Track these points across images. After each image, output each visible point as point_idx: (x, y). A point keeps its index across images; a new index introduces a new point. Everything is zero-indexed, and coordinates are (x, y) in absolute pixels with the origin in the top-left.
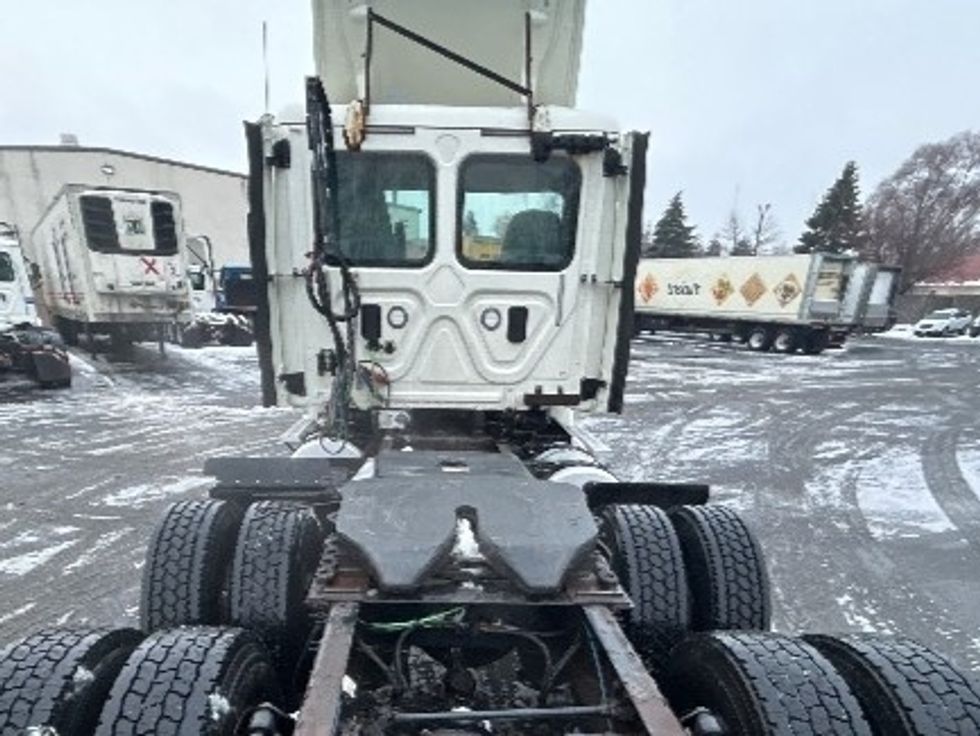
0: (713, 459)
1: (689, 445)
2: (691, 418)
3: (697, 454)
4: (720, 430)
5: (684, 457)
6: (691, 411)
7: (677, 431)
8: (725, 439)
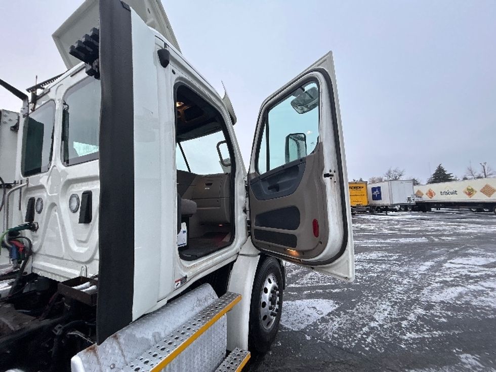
0: (467, 303)
1: (445, 282)
2: (451, 256)
3: (450, 294)
4: (477, 269)
5: (436, 297)
6: (452, 250)
7: (438, 267)
8: (481, 278)
